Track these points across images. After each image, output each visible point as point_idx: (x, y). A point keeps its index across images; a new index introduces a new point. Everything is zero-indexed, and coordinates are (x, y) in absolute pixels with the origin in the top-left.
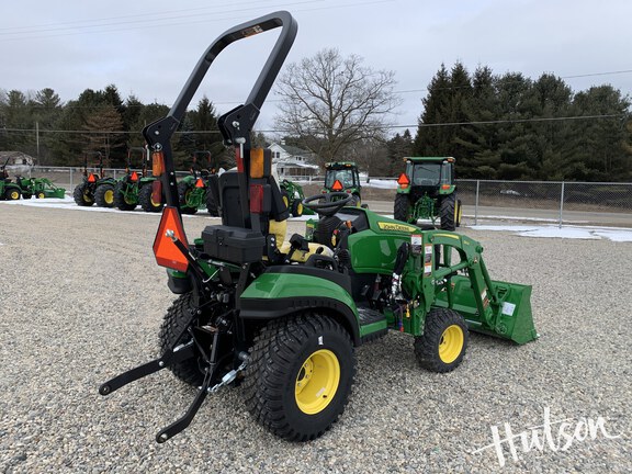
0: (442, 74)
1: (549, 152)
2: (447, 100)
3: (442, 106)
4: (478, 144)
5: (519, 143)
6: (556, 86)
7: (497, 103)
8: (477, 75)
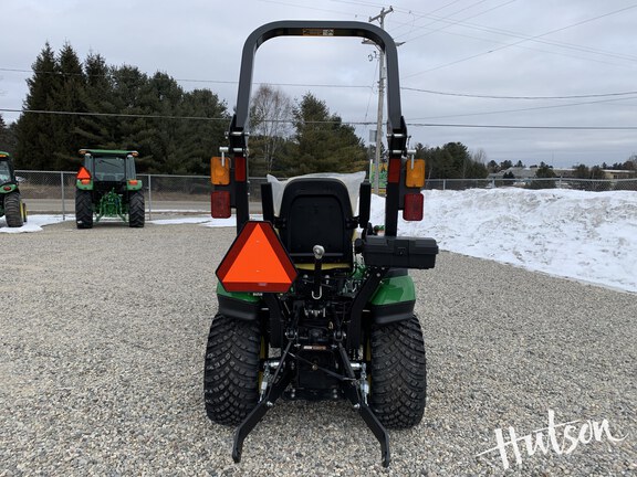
0: (47, 54)
1: (172, 147)
2: (58, 85)
3: (53, 91)
4: (100, 135)
5: (143, 137)
6: (169, 84)
7: (117, 95)
8: (89, 62)
